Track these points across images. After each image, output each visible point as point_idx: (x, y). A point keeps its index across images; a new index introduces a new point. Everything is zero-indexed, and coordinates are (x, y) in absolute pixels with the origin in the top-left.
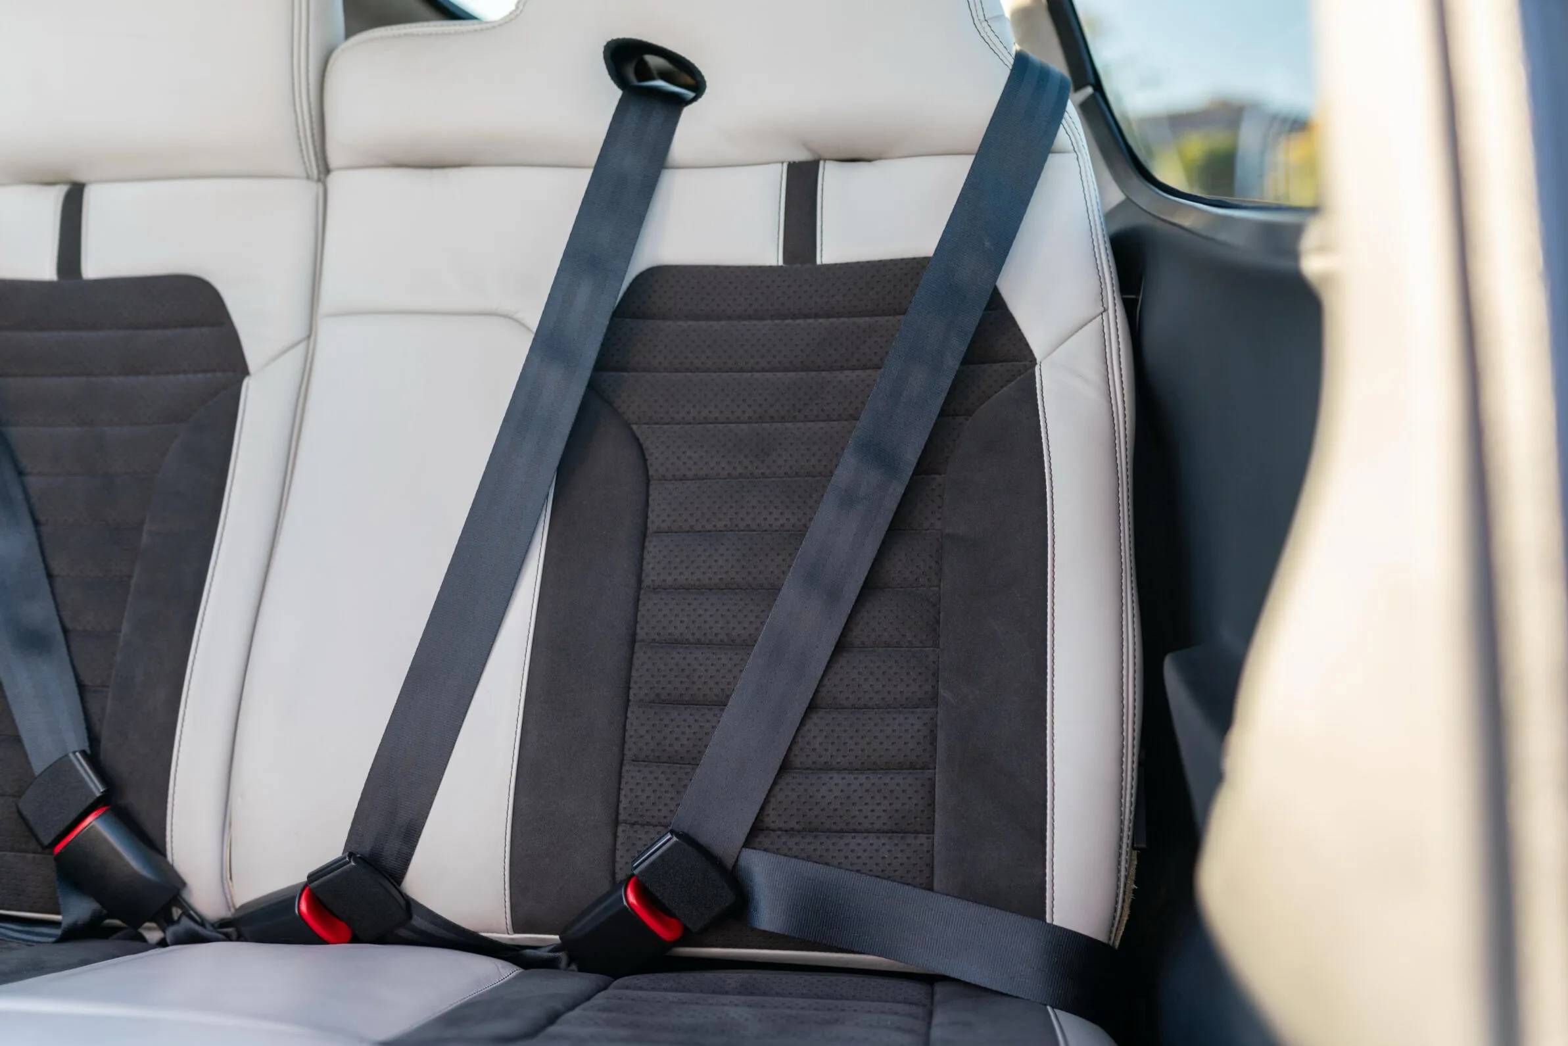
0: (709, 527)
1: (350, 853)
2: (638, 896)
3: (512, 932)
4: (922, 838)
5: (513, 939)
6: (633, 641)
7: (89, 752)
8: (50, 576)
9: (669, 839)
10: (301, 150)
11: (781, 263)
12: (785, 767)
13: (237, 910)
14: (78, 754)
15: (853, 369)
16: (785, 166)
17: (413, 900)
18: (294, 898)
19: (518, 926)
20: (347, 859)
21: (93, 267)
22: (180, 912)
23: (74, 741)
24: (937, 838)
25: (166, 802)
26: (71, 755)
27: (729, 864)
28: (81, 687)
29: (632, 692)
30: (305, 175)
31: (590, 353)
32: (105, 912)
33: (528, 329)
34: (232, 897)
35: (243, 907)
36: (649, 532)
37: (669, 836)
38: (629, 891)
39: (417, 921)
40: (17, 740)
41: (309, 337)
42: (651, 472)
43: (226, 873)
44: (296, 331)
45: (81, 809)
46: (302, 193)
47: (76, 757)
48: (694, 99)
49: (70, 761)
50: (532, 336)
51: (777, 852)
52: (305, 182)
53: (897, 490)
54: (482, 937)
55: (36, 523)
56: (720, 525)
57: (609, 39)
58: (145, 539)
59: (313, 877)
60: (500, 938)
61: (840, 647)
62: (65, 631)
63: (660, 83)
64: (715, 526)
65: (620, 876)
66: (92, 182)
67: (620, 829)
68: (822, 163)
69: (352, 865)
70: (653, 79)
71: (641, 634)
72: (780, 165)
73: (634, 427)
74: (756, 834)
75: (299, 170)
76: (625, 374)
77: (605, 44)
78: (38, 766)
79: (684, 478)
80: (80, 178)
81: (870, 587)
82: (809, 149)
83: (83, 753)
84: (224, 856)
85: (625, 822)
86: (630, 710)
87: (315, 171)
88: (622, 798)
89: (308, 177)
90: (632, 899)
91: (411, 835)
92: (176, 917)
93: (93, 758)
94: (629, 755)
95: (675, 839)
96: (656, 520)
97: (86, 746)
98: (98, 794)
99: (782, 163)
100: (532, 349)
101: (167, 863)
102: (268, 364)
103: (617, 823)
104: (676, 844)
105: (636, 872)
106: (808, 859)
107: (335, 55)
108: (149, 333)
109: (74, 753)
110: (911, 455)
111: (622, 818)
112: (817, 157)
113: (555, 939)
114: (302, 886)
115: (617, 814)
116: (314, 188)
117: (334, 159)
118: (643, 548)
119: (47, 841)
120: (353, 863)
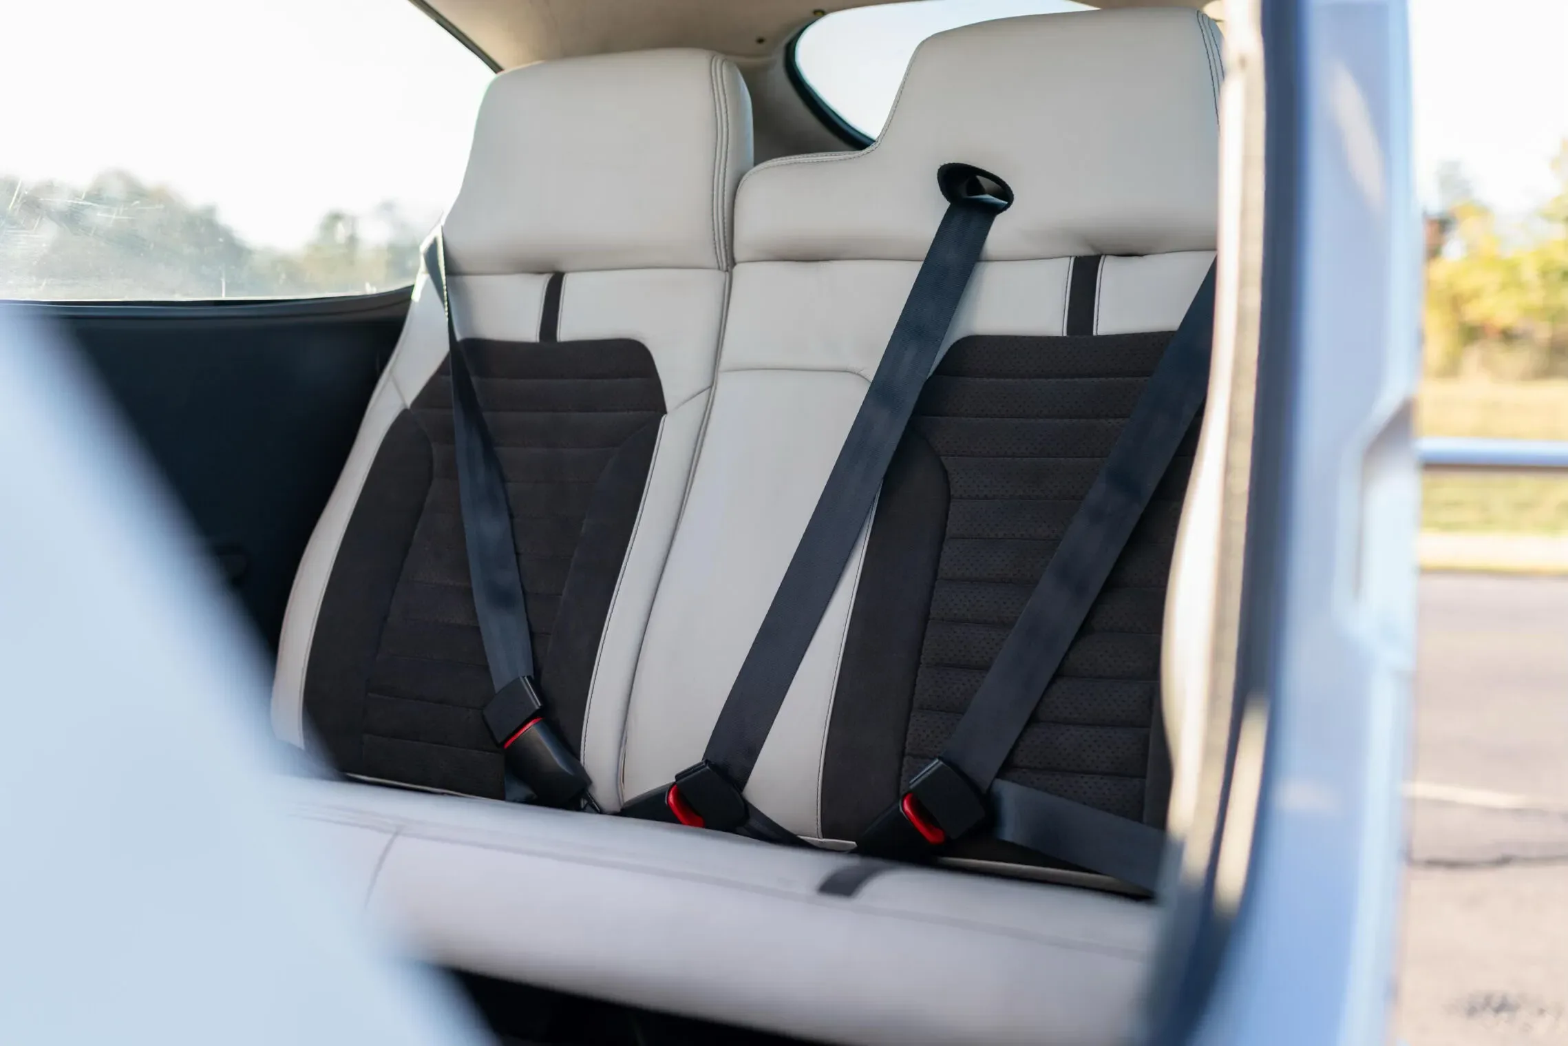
0: (992, 535)
1: (706, 760)
2: (912, 805)
3: (821, 836)
4: (1136, 781)
5: (821, 842)
6: (926, 618)
7: (533, 677)
8: (517, 554)
9: (936, 763)
10: (716, 248)
11: (1065, 334)
12: (1033, 719)
13: (625, 804)
14: (526, 678)
15: (1116, 417)
16: (1073, 259)
17: (751, 805)
18: (665, 793)
19: (826, 833)
20: (704, 764)
21: (566, 332)
22: (586, 802)
23: (523, 669)
24: (1148, 782)
25: (583, 719)
26: (521, 678)
27: (985, 788)
28: (532, 635)
29: (922, 657)
30: (717, 267)
31: (911, 400)
32: (535, 797)
33: (869, 381)
34: (623, 796)
35: (629, 802)
36: (947, 537)
37: (937, 761)
38: (905, 802)
39: (754, 823)
40: (486, 668)
41: (711, 387)
42: (952, 493)
43: (620, 776)
44: (703, 383)
45: (524, 718)
46: (715, 279)
47: (525, 680)
48: (1005, 208)
49: (521, 683)
50: (869, 386)
51: (1022, 784)
52: (717, 272)
53: (1138, 510)
54: (799, 838)
55: (511, 516)
56: (1001, 535)
57: (942, 164)
58: (583, 530)
59: (678, 777)
60: (813, 841)
61: (1085, 629)
62: (524, 593)
63: (987, 197)
64: (997, 535)
65: (902, 793)
66: (568, 272)
67: (906, 759)
68: (1102, 258)
69: (708, 770)
70: (983, 193)
71: (933, 613)
72: (1069, 258)
73: (943, 458)
74: (1007, 769)
75: (713, 263)
76: (939, 418)
77: (939, 167)
78: (498, 687)
79: (977, 497)
80: (562, 268)
81: (1111, 585)
82: (1093, 247)
83: (529, 678)
84: (620, 765)
85: (909, 754)
86: (920, 670)
87: (725, 264)
88: (908, 736)
89: (719, 268)
90: (907, 808)
91: (752, 753)
92: (582, 806)
93: (536, 682)
94: (916, 705)
95: (941, 763)
96: (951, 529)
97: (531, 673)
98: (537, 708)
99: (1071, 257)
100: (868, 396)
101: (580, 765)
102: (680, 405)
103: (903, 754)
104: (942, 766)
105: (911, 787)
106: (1046, 790)
107: (744, 178)
108: (599, 381)
109: (523, 677)
110: (1151, 485)
111: (907, 751)
112: (1099, 253)
113: (853, 845)
114: (669, 787)
115: (904, 748)
116: (721, 276)
117: (738, 255)
118: (941, 549)
119: (499, 741)
120: (708, 767)
